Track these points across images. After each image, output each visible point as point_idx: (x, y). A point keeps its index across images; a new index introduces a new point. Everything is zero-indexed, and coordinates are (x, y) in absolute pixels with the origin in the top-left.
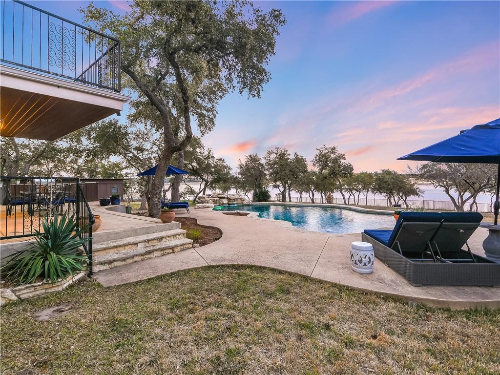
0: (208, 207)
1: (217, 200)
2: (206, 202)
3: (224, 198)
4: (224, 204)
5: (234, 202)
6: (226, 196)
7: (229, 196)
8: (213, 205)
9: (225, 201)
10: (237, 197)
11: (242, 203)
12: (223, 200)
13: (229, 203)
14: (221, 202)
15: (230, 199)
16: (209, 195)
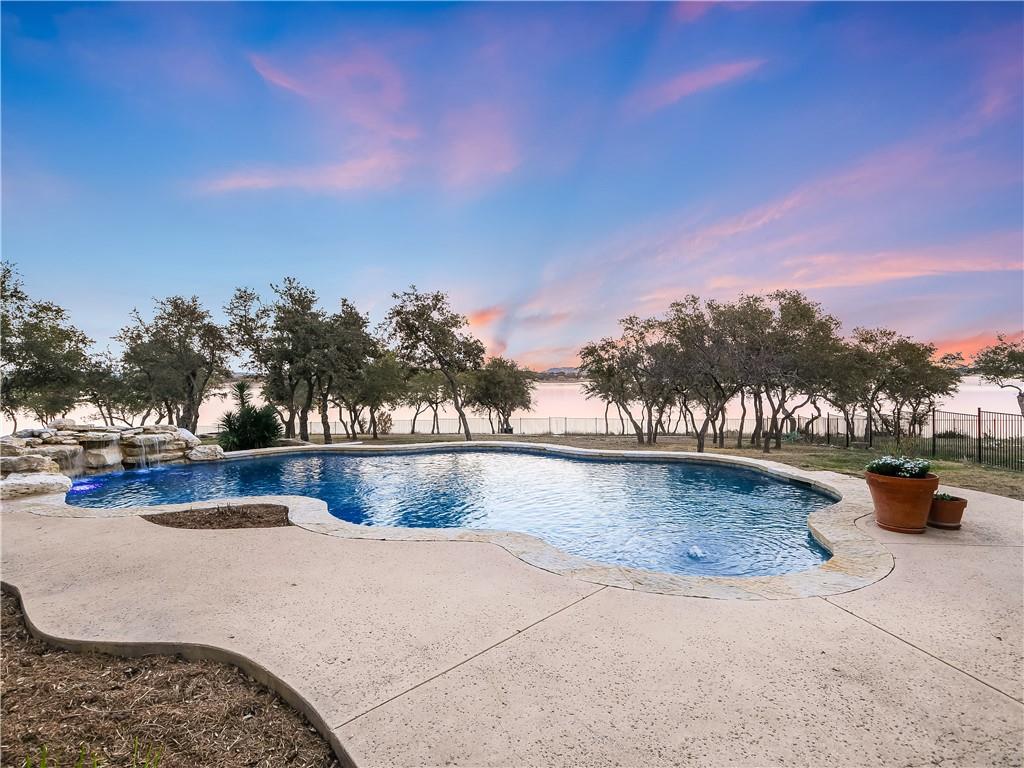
0: (41, 491)
1: (74, 454)
2: (24, 466)
3: (106, 444)
4: (105, 466)
5: (152, 457)
6: (116, 436)
7: (127, 435)
8: (64, 480)
9: (112, 456)
10: (161, 437)
11: (185, 457)
12: (104, 451)
13: (130, 460)
14: (93, 461)
15: (133, 445)
16: (32, 434)
